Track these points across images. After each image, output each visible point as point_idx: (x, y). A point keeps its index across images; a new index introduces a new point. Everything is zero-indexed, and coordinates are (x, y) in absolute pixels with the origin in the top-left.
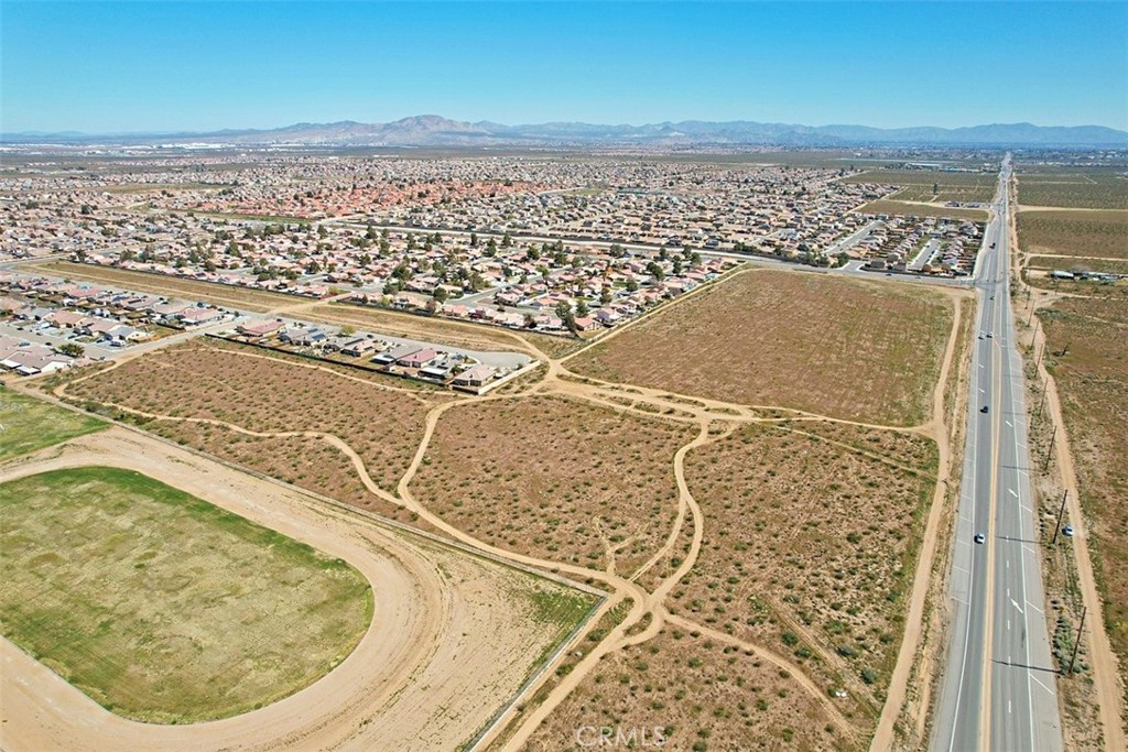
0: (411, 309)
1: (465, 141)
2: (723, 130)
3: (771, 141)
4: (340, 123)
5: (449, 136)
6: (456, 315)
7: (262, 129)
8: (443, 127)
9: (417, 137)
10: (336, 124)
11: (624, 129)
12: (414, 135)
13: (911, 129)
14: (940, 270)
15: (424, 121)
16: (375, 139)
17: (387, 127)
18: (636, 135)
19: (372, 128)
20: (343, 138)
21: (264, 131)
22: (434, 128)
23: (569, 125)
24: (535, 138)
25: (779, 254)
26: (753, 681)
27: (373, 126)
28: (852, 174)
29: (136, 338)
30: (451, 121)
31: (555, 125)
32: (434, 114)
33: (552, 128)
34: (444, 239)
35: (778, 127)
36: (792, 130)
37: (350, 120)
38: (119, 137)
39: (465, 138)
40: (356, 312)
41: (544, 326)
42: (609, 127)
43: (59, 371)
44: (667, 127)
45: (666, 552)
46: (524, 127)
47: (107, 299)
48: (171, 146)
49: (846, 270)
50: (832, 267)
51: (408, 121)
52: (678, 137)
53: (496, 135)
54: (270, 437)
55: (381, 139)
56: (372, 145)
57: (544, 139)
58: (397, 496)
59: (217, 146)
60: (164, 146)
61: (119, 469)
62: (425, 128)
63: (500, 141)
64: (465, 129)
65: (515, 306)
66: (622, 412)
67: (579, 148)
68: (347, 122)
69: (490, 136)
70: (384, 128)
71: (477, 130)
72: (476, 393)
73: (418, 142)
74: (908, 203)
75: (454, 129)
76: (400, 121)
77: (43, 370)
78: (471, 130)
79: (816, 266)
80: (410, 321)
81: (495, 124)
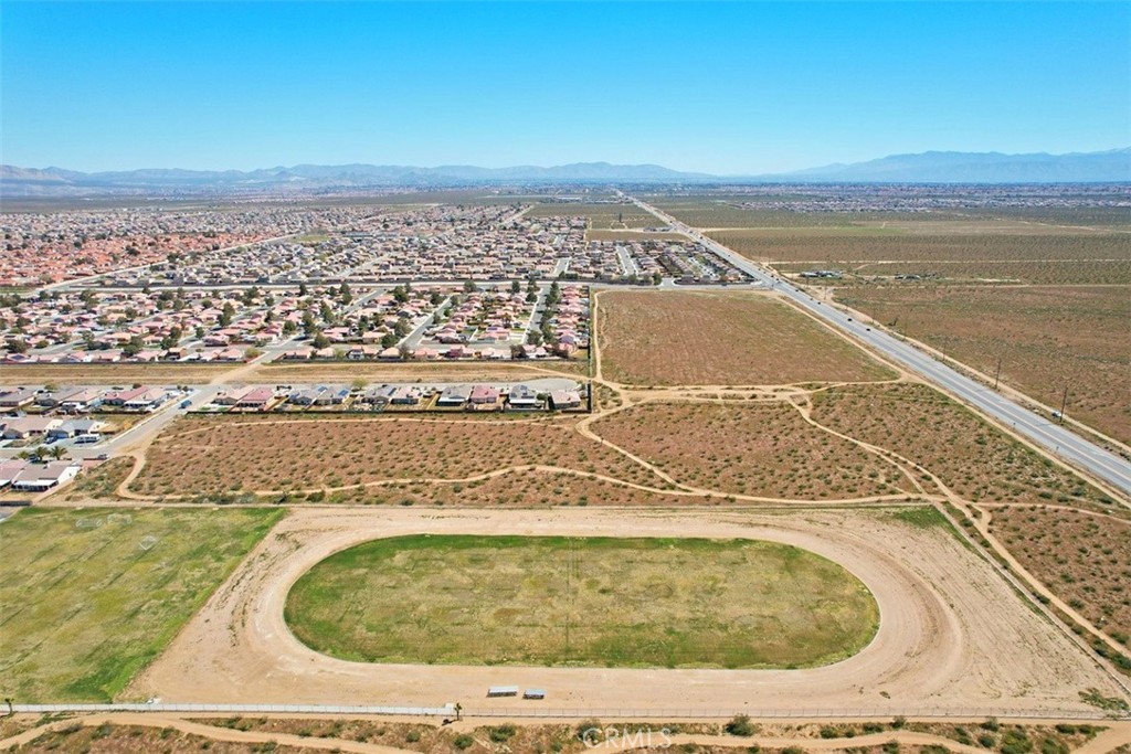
0: (375, 358)
2: (343, 172)
13: (514, 168)
18: (252, 181)
23: (166, 171)
39: (39, 188)
53: (78, 184)
58: (687, 490)
64: (32, 177)
69: (71, 185)
71: (47, 177)
72: (587, 412)
75: (16, 177)
77: (60, 481)
78: (40, 178)
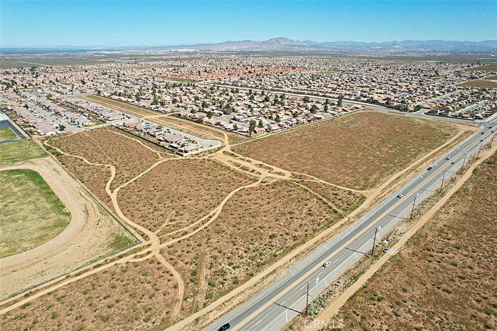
0: (195, 120)
1: (296, 49)
2: (424, 44)
3: (449, 50)
4: (244, 41)
5: (290, 47)
6: (210, 123)
7: (212, 43)
8: (287, 43)
9: (275, 47)
10: (242, 41)
11: (373, 44)
12: (274, 46)
14: (469, 116)
15: (279, 40)
16: (257, 48)
17: (263, 42)
18: (377, 47)
19: (257, 43)
20: (244, 48)
21: (214, 44)
22: (284, 43)
23: (347, 42)
24: (328, 48)
25: (388, 104)
26: (160, 286)
27: (257, 42)
28: (476, 66)
29: (87, 125)
30: (291, 40)
31: (340, 42)
32: (284, 37)
33: (337, 43)
34: (240, 91)
35: (455, 43)
36: (462, 44)
37: (248, 39)
38: (159, 47)
39: (297, 48)
40: (174, 120)
41: (240, 130)
42: (366, 43)
43: (52, 135)
44: (394, 44)
45: (186, 229)
46: (325, 43)
47: (92, 110)
48: (175, 50)
49: (416, 114)
50: (410, 112)
51: (273, 40)
52: (398, 48)
53: (311, 47)
54: (93, 165)
55: (260, 48)
56: (255, 50)
57: (333, 48)
58: (112, 192)
59: (193, 50)
60: (172, 50)
61: (34, 171)
62: (280, 43)
63: (312, 49)
64: (297, 44)
65: (239, 121)
66: (232, 169)
67: (347, 53)
68: (247, 40)
69: (308, 47)
70: (262, 43)
71: (302, 44)
72: (182, 156)
73: (276, 49)
74: (493, 81)
75: (292, 44)
76: (269, 40)
77: (47, 134)
78: (300, 44)
79: (402, 111)
80: (191, 124)
81: (312, 42)
